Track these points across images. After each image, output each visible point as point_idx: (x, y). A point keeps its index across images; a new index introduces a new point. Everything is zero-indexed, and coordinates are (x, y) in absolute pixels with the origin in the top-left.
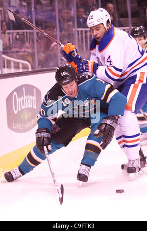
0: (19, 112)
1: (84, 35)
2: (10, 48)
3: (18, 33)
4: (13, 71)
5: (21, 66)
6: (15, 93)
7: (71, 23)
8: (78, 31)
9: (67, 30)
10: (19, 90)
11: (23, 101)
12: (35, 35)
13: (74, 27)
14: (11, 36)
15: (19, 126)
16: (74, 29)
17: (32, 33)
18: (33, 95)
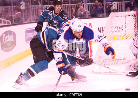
0: (6, 42)
1: (34, 8)
2: (1, 14)
3: (5, 8)
4: (3, 24)
5: (6, 22)
6: (4, 34)
7: (28, 3)
8: (32, 7)
10: (6, 33)
11: (8, 38)
12: (13, 9)
14: (2, 9)
15: (6, 49)
16: (30, 6)
17: (11, 8)
18: (12, 35)
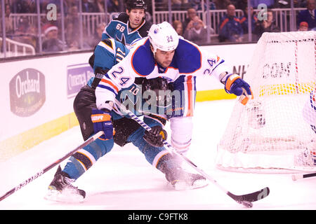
0: (22, 96)
1: (89, 19)
2: (14, 32)
3: (22, 17)
4: (16, 54)
5: (24, 49)
6: (18, 77)
7: (76, 8)
8: (83, 16)
9: (72, 15)
10: (22, 74)
11: (26, 86)
12: (39, 19)
13: (79, 11)
14: (14, 19)
15: (22, 109)
16: (79, 14)
17: (36, 17)
18: (37, 79)
